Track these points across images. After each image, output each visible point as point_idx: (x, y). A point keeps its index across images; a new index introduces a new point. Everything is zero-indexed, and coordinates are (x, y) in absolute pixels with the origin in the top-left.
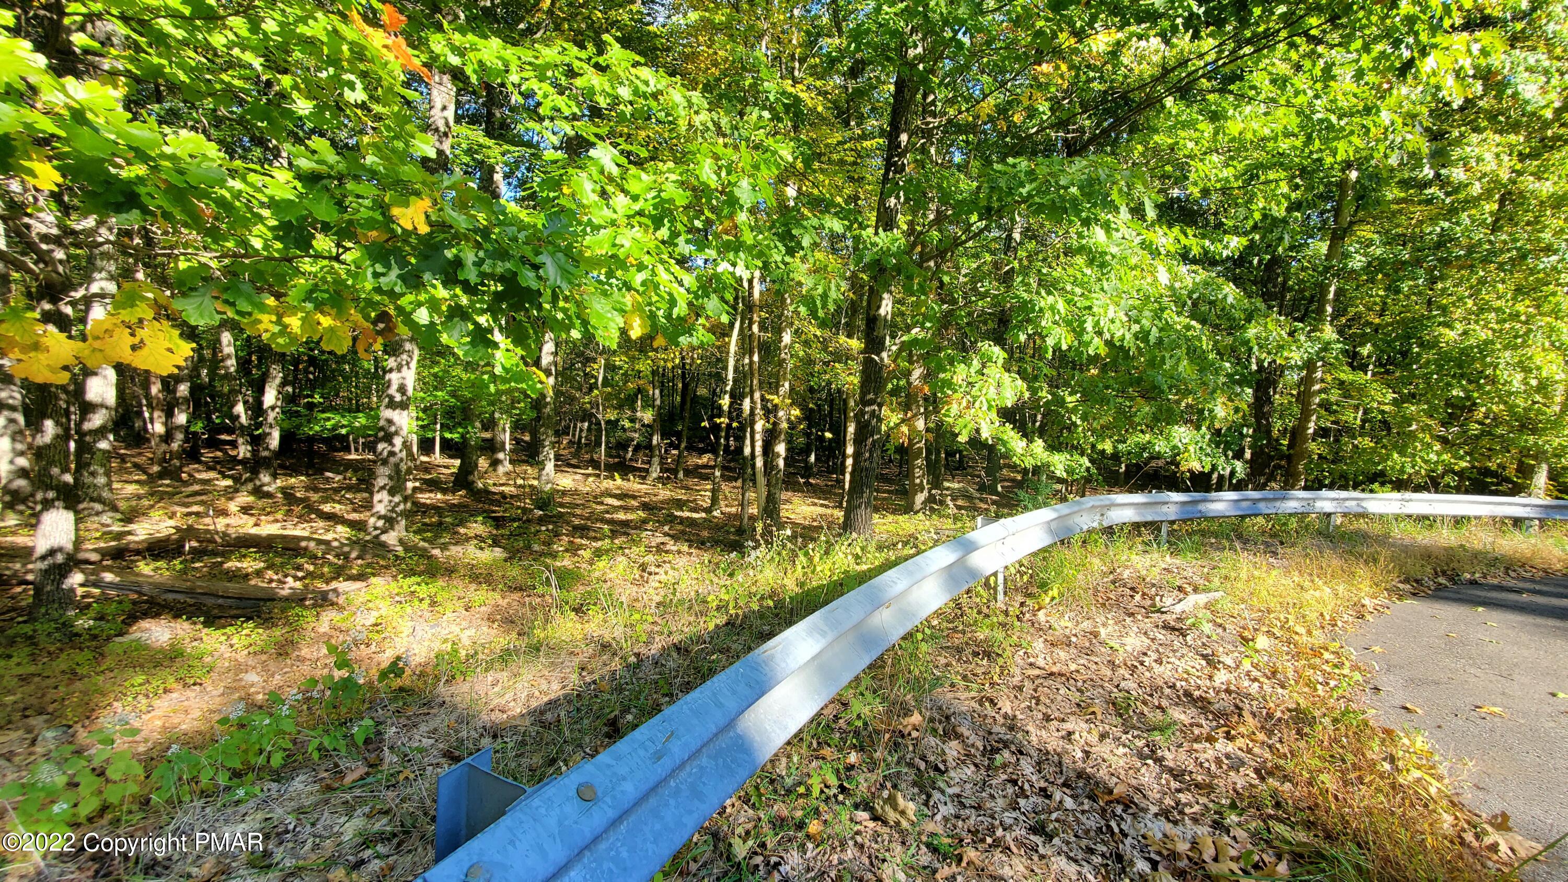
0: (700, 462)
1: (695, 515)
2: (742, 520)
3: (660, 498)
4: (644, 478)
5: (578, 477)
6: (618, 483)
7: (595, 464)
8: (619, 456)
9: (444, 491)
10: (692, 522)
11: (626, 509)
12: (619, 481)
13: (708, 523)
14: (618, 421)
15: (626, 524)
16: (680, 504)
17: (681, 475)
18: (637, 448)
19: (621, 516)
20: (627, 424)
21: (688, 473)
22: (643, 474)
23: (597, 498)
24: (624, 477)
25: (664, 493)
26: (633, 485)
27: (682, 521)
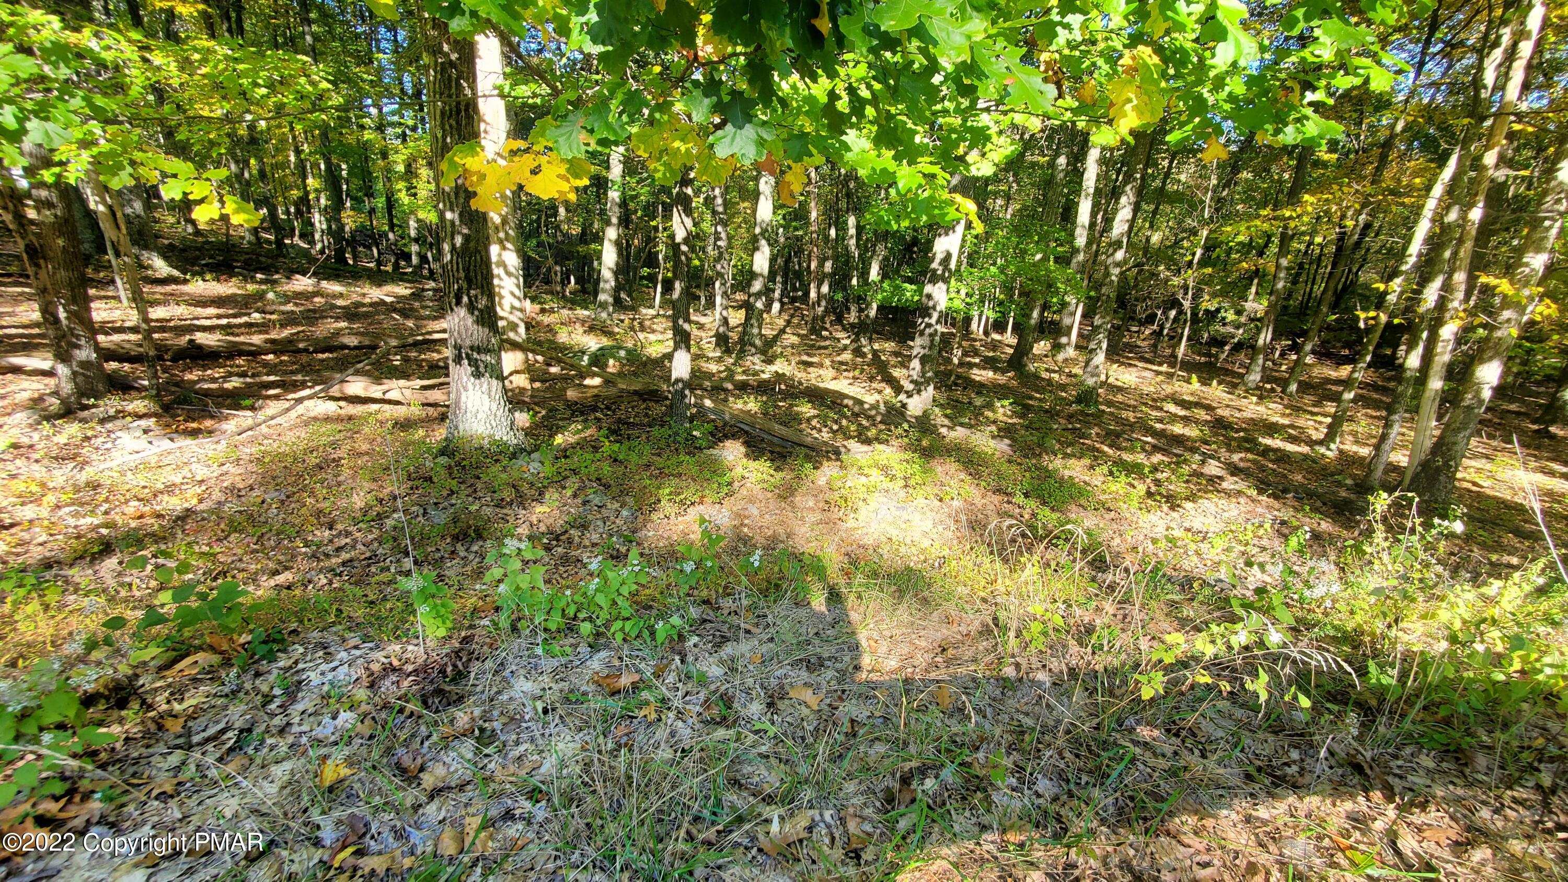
0: (1334, 374)
1: (1290, 447)
2: (1371, 471)
3: (1247, 414)
4: (1235, 386)
5: (1147, 374)
6: (1193, 387)
7: (1172, 360)
8: (1209, 355)
9: (995, 370)
10: (1282, 457)
11: (1186, 420)
12: (1196, 385)
13: (1310, 465)
14: (1218, 310)
15: (1179, 440)
16: (1272, 429)
17: (1293, 387)
18: (1238, 347)
19: (1178, 429)
20: (1230, 316)
21: (1305, 387)
22: (1233, 381)
23: (1156, 402)
24: (1204, 382)
25: (1252, 408)
26: (1216, 392)
27: (1268, 450)
